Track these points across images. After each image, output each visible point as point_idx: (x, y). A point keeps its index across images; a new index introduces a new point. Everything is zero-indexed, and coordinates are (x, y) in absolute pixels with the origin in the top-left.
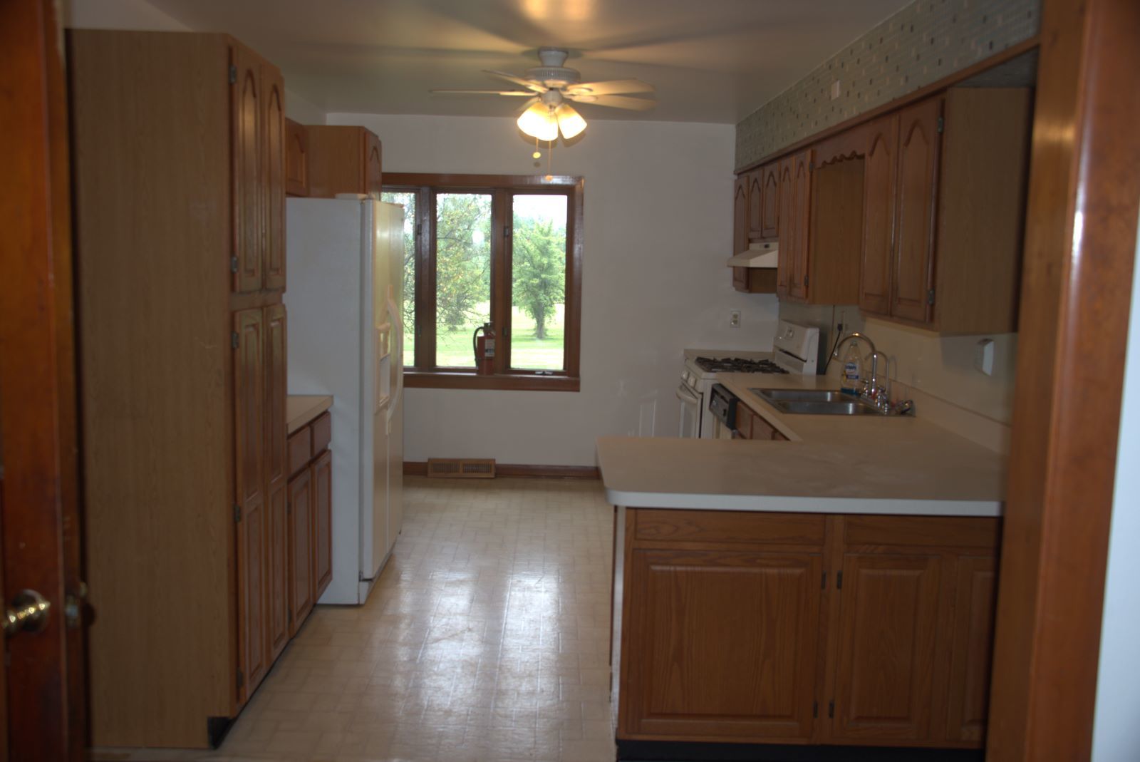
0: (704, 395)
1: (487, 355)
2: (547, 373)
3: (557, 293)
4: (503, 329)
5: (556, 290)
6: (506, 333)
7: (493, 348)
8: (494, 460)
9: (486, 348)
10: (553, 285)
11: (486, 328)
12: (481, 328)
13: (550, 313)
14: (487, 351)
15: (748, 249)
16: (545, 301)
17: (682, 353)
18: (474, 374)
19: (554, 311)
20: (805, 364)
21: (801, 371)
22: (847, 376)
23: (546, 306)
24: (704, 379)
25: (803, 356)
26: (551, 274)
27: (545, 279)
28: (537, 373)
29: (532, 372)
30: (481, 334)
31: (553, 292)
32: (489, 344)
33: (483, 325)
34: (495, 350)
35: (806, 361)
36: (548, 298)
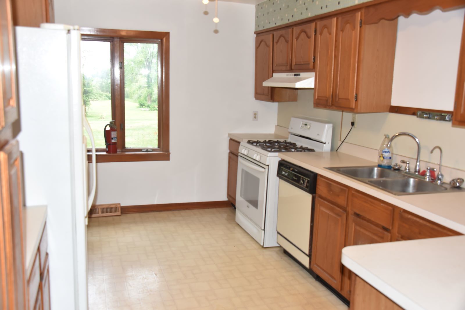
0: (270, 166)
1: (113, 141)
2: (149, 150)
3: (92, 96)
4: (121, 125)
5: (91, 95)
6: (122, 128)
7: (116, 137)
8: (120, 204)
9: (112, 137)
10: (90, 92)
11: (111, 125)
12: (108, 125)
13: (89, 105)
14: (112, 139)
15: (272, 76)
16: (87, 100)
17: (227, 135)
18: (105, 153)
19: (90, 104)
20: (324, 145)
21: (322, 149)
22: (384, 158)
23: (87, 102)
24: (270, 157)
25: (323, 141)
26: (89, 87)
27: (86, 90)
28: (143, 150)
29: (140, 150)
30: (108, 128)
31: (90, 95)
32: (114, 134)
33: (109, 123)
34: (117, 138)
35: (325, 143)
36: (87, 98)
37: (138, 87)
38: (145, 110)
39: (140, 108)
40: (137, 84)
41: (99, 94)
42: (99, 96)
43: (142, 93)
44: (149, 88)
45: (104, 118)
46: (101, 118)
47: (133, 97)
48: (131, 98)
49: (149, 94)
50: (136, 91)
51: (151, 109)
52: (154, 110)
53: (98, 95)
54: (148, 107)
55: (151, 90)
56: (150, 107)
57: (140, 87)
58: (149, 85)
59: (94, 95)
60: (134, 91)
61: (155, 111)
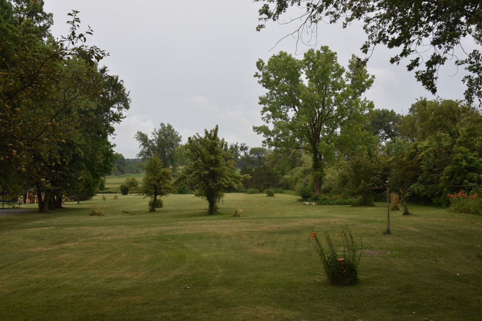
26: (218, 167)
37: (302, 172)
38: (310, 204)
39: (303, 201)
40: (301, 168)
41: (234, 177)
42: (234, 181)
43: (307, 180)
44: (317, 169)
45: (239, 216)
46: (234, 216)
47: (295, 187)
48: (293, 189)
49: (317, 179)
50: (300, 179)
51: (321, 202)
52: (324, 205)
53: (233, 179)
54: (316, 199)
55: (319, 172)
56: (318, 199)
57: (305, 172)
58: (317, 164)
59: (226, 178)
60: (297, 179)
61: (326, 205)
